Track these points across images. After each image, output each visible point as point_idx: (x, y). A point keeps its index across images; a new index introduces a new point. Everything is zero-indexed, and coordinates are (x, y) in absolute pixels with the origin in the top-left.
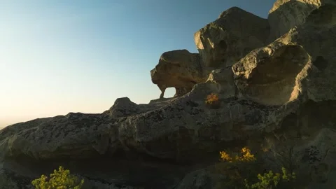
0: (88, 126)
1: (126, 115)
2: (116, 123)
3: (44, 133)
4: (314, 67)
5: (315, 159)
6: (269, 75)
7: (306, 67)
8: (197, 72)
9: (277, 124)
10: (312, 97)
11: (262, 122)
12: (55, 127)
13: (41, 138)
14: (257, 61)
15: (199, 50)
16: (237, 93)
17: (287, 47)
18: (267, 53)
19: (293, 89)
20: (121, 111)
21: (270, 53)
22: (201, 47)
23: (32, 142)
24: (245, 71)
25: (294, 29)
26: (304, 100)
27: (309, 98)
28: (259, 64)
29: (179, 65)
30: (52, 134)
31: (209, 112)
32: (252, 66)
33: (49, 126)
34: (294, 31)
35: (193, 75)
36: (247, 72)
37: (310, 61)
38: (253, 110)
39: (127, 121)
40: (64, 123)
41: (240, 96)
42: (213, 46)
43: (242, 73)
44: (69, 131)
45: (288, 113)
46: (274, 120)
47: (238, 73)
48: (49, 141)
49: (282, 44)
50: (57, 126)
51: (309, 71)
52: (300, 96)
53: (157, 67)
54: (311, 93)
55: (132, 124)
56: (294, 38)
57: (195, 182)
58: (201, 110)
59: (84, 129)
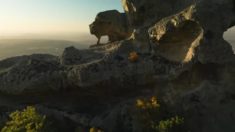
0: (46, 72)
1: (72, 63)
2: (65, 71)
3: (14, 76)
4: (205, 38)
5: (197, 101)
6: (174, 38)
7: (200, 38)
8: (123, 29)
9: (176, 76)
10: (200, 60)
11: (166, 74)
12: (21, 72)
13: (12, 81)
14: (166, 29)
15: (125, 11)
16: (150, 49)
17: (188, 21)
18: (173, 24)
19: (189, 50)
20: (69, 60)
21: (175, 24)
22: (127, 9)
23: (5, 83)
24: (157, 35)
25: (194, 7)
26: (195, 62)
27: (199, 60)
28: (167, 32)
29: (110, 23)
30: (19, 77)
31: (131, 66)
32: (162, 33)
33: (16, 70)
34: (194, 8)
35: (120, 31)
36: (158, 36)
37: (202, 34)
38: (160, 65)
39: (73, 70)
40: (28, 69)
41: (153, 52)
42: (135, 10)
43: (155, 36)
44: (32, 76)
45: (184, 70)
46: (174, 74)
47: (152, 36)
48: (18, 83)
49: (184, 18)
50: (22, 71)
51: (201, 41)
52: (193, 59)
53: (94, 23)
54: (200, 58)
55: (77, 73)
56: (194, 15)
57: (120, 111)
58: (125, 64)
59: (42, 74)
